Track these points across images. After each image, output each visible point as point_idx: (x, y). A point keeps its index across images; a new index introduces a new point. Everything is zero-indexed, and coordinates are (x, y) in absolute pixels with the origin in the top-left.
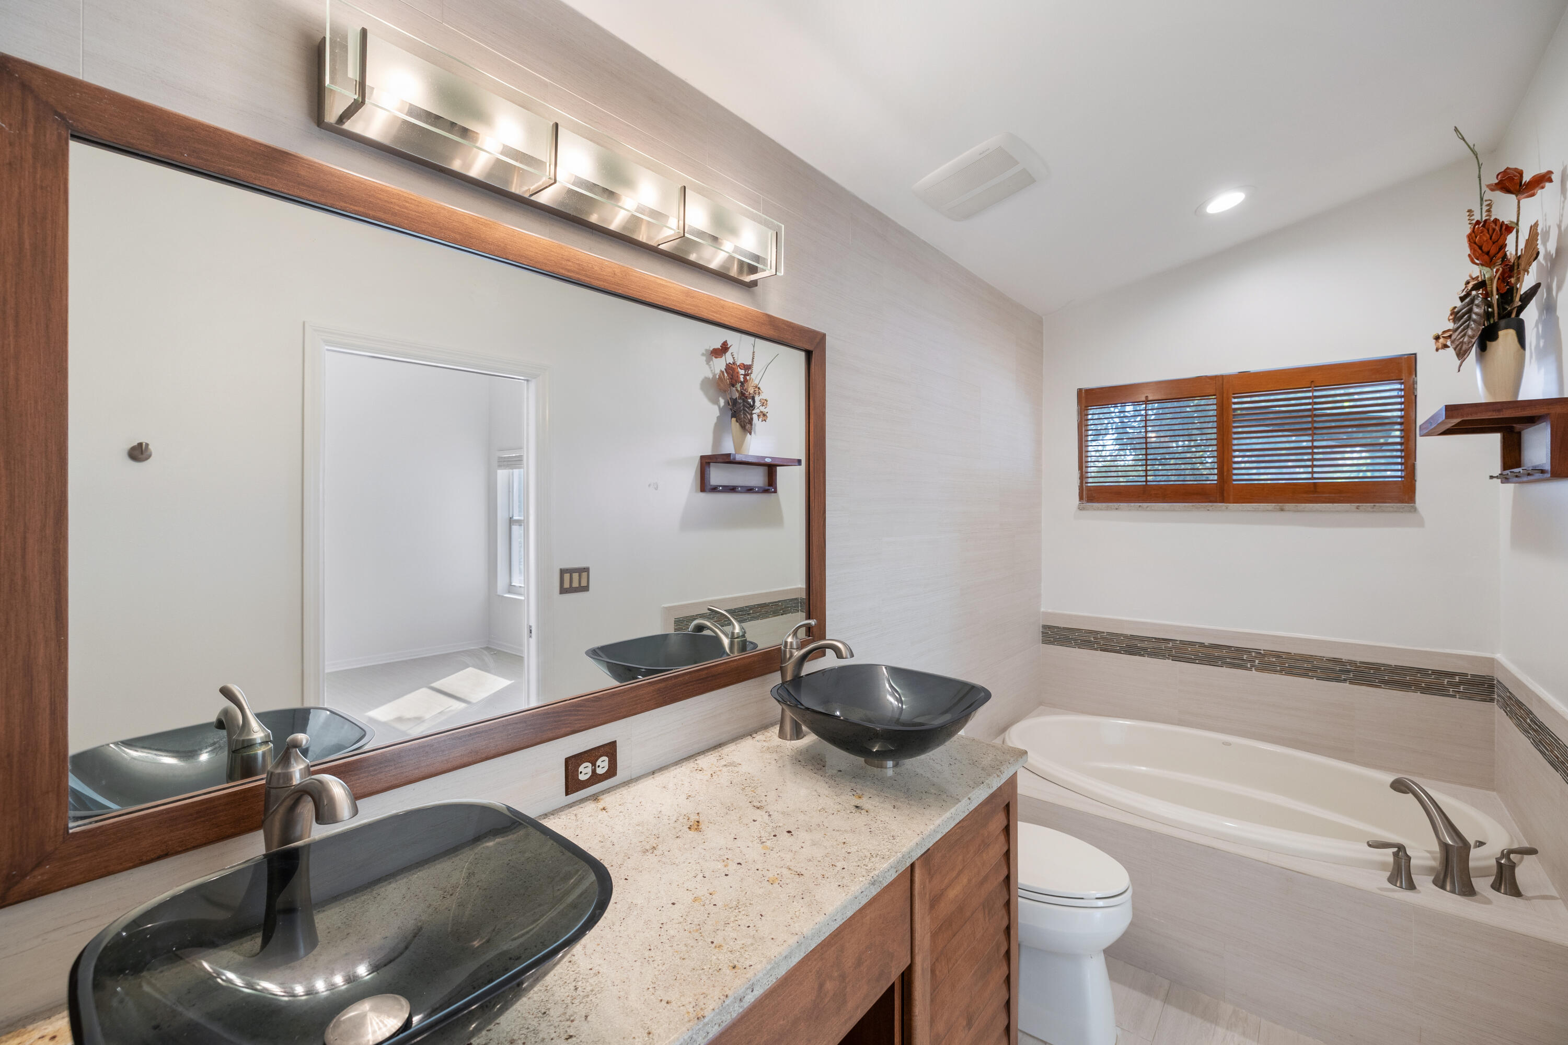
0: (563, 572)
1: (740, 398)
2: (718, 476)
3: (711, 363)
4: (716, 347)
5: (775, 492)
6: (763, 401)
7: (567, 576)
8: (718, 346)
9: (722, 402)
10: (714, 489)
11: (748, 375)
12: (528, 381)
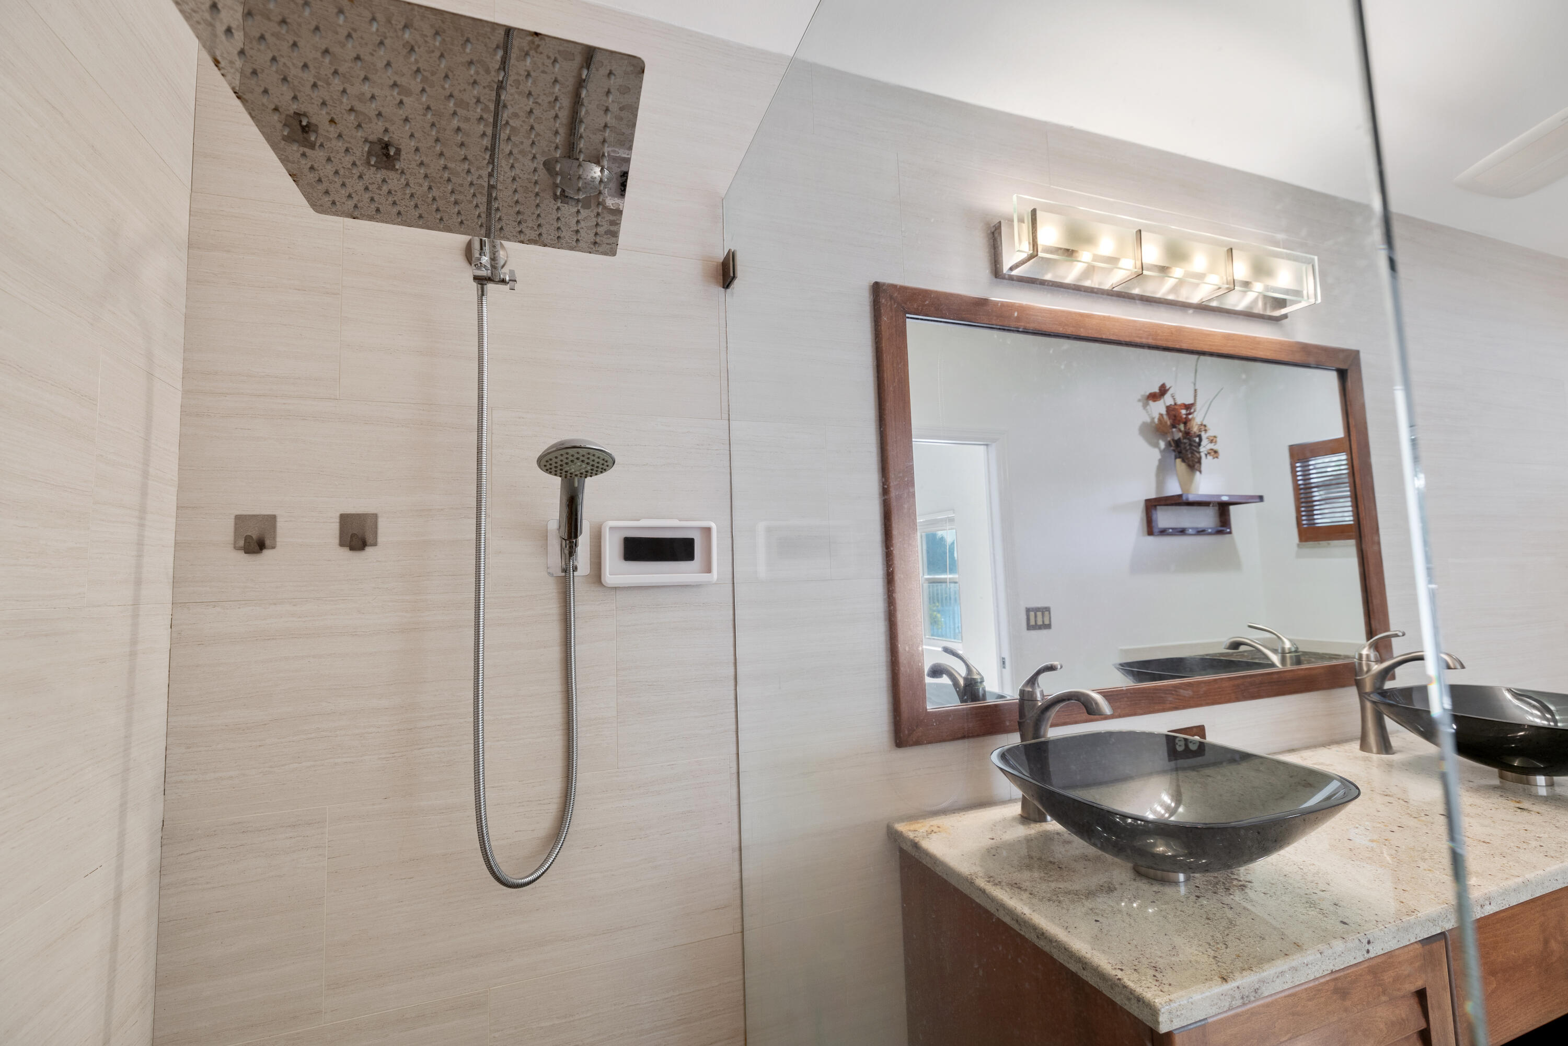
0: (1028, 610)
1: (1184, 438)
2: (1165, 518)
3: (1148, 407)
4: (1153, 391)
5: (1230, 533)
6: (1212, 438)
7: (1032, 614)
8: (1156, 389)
9: (1162, 444)
10: (1163, 532)
11: (1190, 414)
12: (987, 445)
